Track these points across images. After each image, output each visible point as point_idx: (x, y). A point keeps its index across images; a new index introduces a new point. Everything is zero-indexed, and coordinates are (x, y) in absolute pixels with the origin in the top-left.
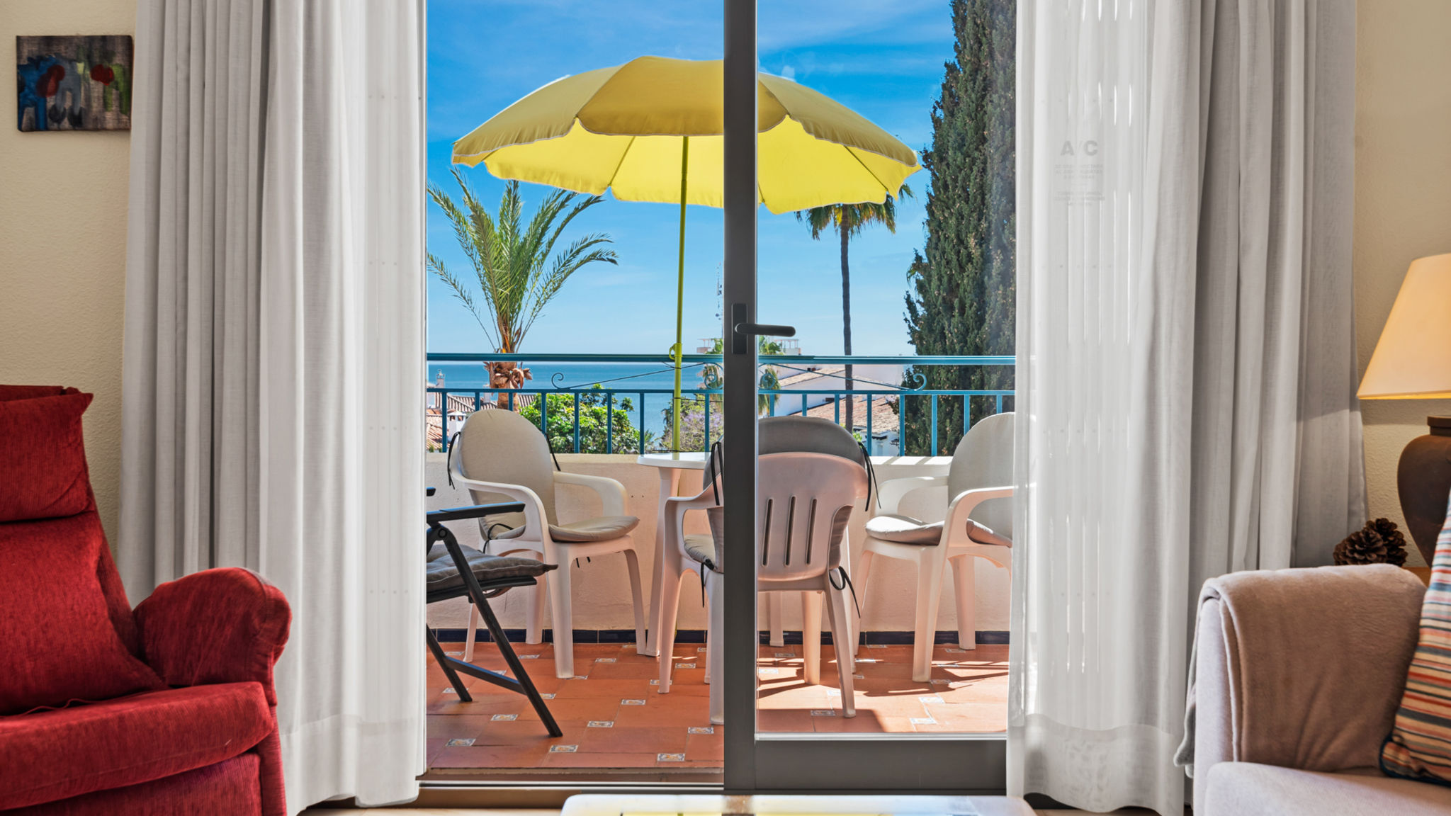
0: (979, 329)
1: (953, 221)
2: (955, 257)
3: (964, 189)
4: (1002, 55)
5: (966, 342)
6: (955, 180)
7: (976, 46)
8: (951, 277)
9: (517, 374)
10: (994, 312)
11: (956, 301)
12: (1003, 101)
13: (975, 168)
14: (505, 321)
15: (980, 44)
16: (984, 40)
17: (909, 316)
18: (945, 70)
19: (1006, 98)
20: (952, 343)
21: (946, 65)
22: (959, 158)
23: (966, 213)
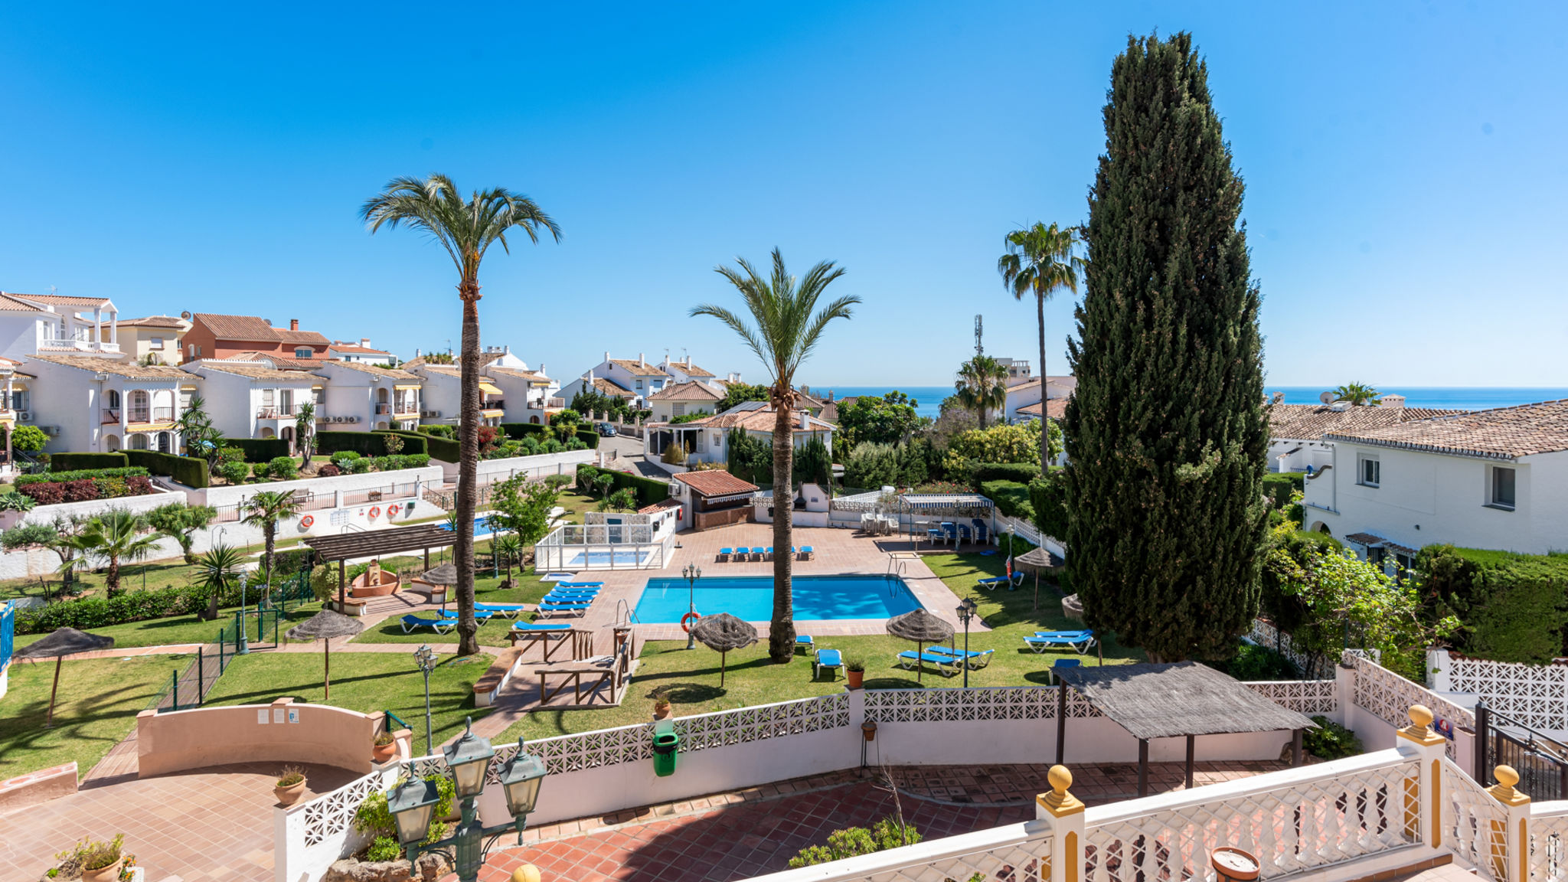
0: (1126, 365)
1: (1104, 280)
2: (1106, 308)
3: (1114, 254)
4: (1145, 145)
5: (1115, 375)
6: (1106, 247)
7: (1123, 141)
8: (1103, 324)
9: (789, 398)
10: (1138, 350)
11: (1108, 343)
12: (1146, 181)
13: (1122, 237)
14: (782, 358)
15: (1126, 137)
16: (1130, 135)
17: (1070, 354)
18: (1098, 163)
19: (1148, 179)
20: (1104, 376)
21: (1099, 158)
22: (1110, 230)
23: (1114, 273)
